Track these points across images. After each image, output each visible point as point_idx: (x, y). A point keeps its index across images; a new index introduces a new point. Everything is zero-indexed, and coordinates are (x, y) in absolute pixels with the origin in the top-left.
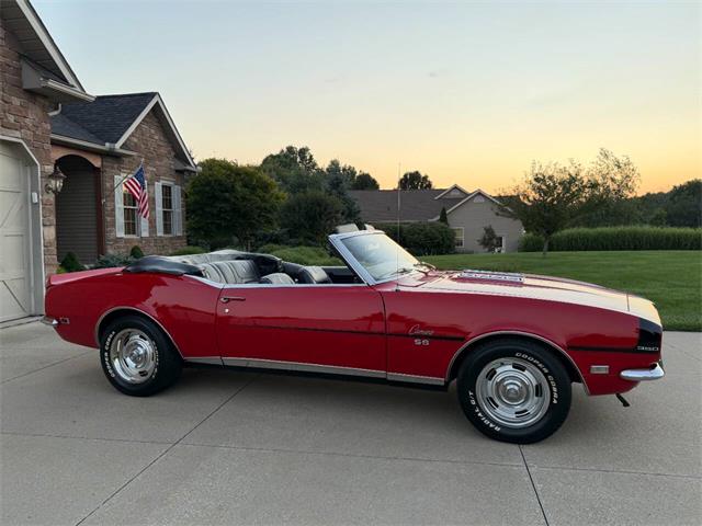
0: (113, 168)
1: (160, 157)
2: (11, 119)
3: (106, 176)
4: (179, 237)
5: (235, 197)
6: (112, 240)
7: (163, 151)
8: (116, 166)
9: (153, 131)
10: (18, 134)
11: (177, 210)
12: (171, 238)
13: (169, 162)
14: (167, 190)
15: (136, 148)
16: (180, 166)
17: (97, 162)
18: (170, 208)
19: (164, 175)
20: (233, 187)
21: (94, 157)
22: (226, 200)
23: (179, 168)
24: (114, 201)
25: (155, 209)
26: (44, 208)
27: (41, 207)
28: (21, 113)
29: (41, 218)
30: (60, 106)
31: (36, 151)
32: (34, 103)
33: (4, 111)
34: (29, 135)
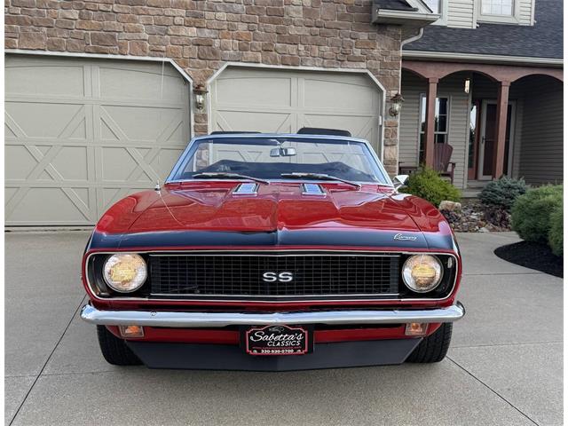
2: (358, 52)
10: (363, 65)
26: (386, 130)
27: (383, 128)
28: (368, 46)
29: (383, 139)
30: (422, 30)
31: (383, 79)
32: (385, 34)
33: (351, 47)
34: (376, 64)
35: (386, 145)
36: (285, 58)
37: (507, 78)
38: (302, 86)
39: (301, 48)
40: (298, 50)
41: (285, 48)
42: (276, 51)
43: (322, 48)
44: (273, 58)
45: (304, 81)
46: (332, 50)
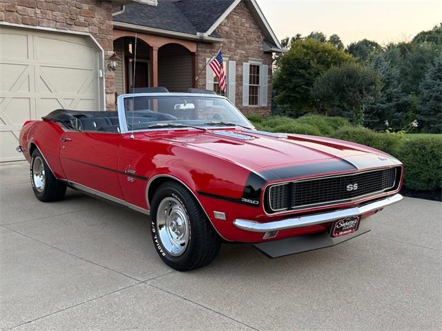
0: (205, 52)
1: (249, 42)
2: (82, 19)
3: (199, 59)
4: (263, 108)
5: (309, 74)
6: (202, 109)
7: (253, 36)
8: (208, 50)
9: (244, 20)
10: (86, 29)
11: (264, 85)
12: (257, 108)
13: (259, 46)
14: (255, 70)
15: (228, 35)
16: (268, 49)
17: (192, 48)
18: (258, 83)
19: (253, 56)
20: (309, 64)
21: (190, 44)
22: (302, 76)
23: (267, 50)
24: (205, 78)
25: (241, 85)
26: (106, 81)
27: (104, 80)
28: (89, 14)
29: (104, 88)
30: (124, 7)
31: (101, 41)
32: (100, 7)
33: (77, 15)
34: (96, 29)
35: (107, 93)
36: (25, 18)
37: (156, 44)
38: (37, 42)
39: (38, 11)
40: (35, 13)
41: (24, 11)
42: (17, 12)
43: (54, 13)
44: (15, 18)
45: (38, 38)
46: (63, 16)
